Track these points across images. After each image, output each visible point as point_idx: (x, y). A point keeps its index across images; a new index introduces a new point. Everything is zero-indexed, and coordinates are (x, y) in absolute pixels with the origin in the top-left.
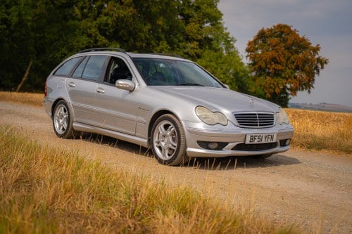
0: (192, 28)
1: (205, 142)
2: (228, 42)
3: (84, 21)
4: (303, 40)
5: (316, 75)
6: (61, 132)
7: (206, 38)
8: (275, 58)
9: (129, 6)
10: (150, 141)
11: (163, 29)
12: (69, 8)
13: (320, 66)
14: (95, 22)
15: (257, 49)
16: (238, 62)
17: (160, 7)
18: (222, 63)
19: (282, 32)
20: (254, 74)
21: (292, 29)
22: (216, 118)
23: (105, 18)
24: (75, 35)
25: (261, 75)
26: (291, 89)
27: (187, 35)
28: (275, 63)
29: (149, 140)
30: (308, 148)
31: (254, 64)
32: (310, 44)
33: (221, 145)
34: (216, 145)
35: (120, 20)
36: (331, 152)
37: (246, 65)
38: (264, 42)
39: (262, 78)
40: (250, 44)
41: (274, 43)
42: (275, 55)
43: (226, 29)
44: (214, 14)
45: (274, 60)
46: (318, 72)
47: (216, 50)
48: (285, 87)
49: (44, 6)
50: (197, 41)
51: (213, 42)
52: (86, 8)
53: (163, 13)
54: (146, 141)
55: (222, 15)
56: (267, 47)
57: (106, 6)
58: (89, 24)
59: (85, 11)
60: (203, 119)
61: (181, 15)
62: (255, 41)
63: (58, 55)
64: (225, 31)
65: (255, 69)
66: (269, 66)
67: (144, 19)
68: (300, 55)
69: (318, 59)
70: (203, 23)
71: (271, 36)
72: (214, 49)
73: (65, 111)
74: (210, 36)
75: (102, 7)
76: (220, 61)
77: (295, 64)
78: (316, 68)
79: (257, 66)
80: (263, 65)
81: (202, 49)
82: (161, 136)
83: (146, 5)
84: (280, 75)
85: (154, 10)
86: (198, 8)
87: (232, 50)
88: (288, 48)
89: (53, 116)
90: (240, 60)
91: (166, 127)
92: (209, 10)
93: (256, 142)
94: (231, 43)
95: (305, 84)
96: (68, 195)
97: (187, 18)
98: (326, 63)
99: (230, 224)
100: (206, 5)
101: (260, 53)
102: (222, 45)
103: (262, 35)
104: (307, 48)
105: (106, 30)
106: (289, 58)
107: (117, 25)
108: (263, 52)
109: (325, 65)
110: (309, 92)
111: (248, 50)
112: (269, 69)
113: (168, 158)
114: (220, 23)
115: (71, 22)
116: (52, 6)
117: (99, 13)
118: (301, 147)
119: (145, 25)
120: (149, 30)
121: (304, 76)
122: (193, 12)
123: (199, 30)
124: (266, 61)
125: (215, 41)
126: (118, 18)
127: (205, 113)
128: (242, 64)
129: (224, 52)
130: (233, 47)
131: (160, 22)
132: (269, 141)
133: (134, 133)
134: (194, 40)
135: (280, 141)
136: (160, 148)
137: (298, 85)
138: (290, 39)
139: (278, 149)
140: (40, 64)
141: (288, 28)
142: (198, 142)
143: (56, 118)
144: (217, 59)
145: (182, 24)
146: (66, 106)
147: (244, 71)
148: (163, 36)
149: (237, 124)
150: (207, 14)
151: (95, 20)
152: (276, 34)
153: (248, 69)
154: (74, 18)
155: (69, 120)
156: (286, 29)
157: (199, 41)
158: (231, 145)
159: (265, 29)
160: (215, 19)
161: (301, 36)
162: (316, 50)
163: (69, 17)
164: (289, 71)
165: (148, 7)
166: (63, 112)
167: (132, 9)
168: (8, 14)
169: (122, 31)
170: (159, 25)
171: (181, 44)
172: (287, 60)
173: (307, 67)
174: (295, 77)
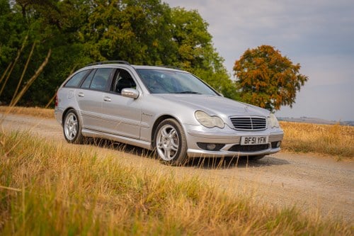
0: (184, 49)
1: (204, 143)
2: (218, 61)
3: (87, 43)
4: (285, 59)
5: (297, 91)
6: (70, 138)
7: (197, 58)
8: (260, 76)
9: (128, 30)
10: (154, 144)
11: (158, 50)
12: (73, 32)
13: (300, 83)
14: (96, 45)
15: (243, 68)
16: (226, 79)
17: (156, 30)
18: (212, 81)
19: (266, 52)
20: (241, 90)
21: (275, 49)
22: (214, 121)
23: (106, 41)
24: (79, 56)
25: (247, 91)
26: (275, 104)
27: (180, 56)
28: (260, 80)
29: (152, 143)
30: (296, 151)
31: (241, 81)
32: (291, 63)
33: (219, 146)
34: (214, 146)
35: (119, 43)
36: (317, 154)
37: (234, 82)
38: (250, 61)
39: (248, 94)
40: (237, 63)
41: (259, 63)
42: (260, 73)
43: (215, 49)
44: (204, 36)
45: (259, 78)
46: (299, 88)
47: (206, 69)
48: (269, 102)
49: (51, 30)
50: (189, 60)
51: (204, 62)
52: (89, 32)
53: (158, 35)
54: (150, 144)
55: (212, 37)
56: (252, 66)
57: (106, 29)
58: (92, 46)
59: (88, 34)
60: (202, 122)
61: (175, 37)
62: (242, 61)
63: (64, 74)
64: (214, 52)
65: (242, 86)
66: (254, 83)
67: (141, 41)
68: (283, 73)
69: (298, 77)
70: (195, 45)
71: (256, 56)
72: (204, 68)
73: (74, 119)
74: (201, 56)
75: (103, 30)
76: (210, 79)
77: (278, 81)
78: (297, 84)
79: (243, 83)
80: (249, 83)
81: (193, 67)
82: (163, 138)
83: (143, 29)
84: (265, 91)
85: (150, 33)
86: (190, 31)
87: (221, 69)
88: (271, 67)
89: (63, 124)
90: (229, 77)
91: (168, 130)
92: (199, 33)
93: (250, 143)
94: (220, 62)
95: (287, 100)
96: (86, 184)
97: (180, 40)
98: (306, 80)
99: (236, 207)
100: (196, 28)
101: (246, 71)
102: (212, 65)
103: (248, 55)
104: (288, 67)
105: (106, 52)
106: (272, 76)
107: (117, 47)
108: (249, 70)
109: (305, 82)
110: (291, 106)
111: (235, 69)
112: (255, 85)
113: (170, 159)
114: (210, 45)
115: (75, 45)
116: (58, 30)
117: (101, 36)
118: (289, 151)
119: (142, 46)
120: (146, 51)
121: (286, 92)
122: (185, 34)
123: (190, 51)
124: (251, 79)
125: (206, 61)
126: (117, 41)
127: (204, 117)
128: (230, 81)
129: (214, 70)
130: (222, 66)
131: (156, 44)
132: (262, 143)
133: (138, 137)
134: (187, 60)
135: (272, 143)
136: (163, 150)
137: (281, 100)
138: (274, 58)
139: (270, 150)
140: (47, 83)
141: (272, 48)
142: (198, 143)
143: (66, 126)
144: (208, 77)
145: (176, 45)
146: (76, 114)
147: (232, 88)
148: (158, 57)
149: (233, 127)
150: (197, 36)
151: (97, 42)
152: (260, 55)
153: (235, 86)
154: (77, 41)
155: (78, 127)
156: (269, 50)
157: (191, 61)
158: (227, 146)
159: (251, 49)
160: (205, 40)
161: (283, 56)
162: (297, 68)
163: (73, 40)
164: (273, 88)
165: (145, 30)
166: (72, 120)
167: (130, 32)
168: (19, 38)
169: (121, 52)
170: (155, 47)
171: (174, 64)
172: (271, 78)
173: (289, 84)
174: (278, 93)
